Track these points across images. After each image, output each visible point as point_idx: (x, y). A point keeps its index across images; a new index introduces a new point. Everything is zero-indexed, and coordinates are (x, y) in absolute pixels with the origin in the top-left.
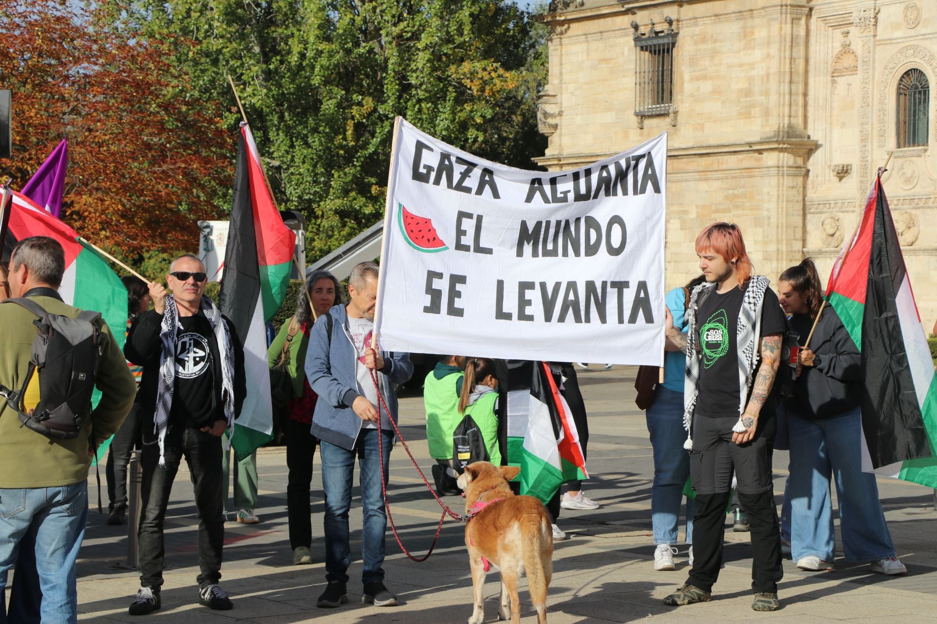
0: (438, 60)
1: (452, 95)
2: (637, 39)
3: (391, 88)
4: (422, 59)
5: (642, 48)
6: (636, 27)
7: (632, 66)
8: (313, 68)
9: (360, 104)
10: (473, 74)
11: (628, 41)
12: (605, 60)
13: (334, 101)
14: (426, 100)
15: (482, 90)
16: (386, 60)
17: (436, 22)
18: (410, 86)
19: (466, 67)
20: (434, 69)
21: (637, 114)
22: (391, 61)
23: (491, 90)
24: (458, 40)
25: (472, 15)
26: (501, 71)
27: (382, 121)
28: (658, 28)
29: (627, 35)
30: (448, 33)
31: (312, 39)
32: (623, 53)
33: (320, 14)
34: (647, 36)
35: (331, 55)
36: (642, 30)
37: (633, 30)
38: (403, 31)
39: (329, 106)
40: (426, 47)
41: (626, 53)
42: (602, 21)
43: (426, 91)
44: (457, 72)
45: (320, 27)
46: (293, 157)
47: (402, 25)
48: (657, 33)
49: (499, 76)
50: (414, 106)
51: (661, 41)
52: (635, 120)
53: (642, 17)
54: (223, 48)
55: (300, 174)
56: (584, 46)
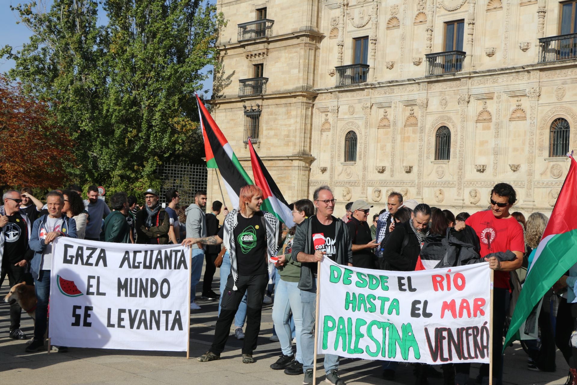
0: (164, 115)
1: (169, 130)
2: (245, 112)
3: (144, 126)
4: (157, 115)
5: (247, 116)
6: (245, 107)
7: (243, 123)
8: (112, 116)
9: (131, 132)
10: (178, 123)
11: (242, 113)
12: (232, 120)
13: (120, 130)
14: (159, 132)
15: (182, 129)
16: (143, 115)
17: (164, 100)
18: (152, 126)
19: (176, 119)
20: (162, 119)
21: (244, 142)
22: (145, 115)
23: (186, 129)
24: (173, 108)
25: (179, 98)
26: (190, 122)
27: (140, 139)
28: (254, 108)
29: (241, 110)
30: (169, 105)
31: (112, 104)
32: (240, 118)
33: (116, 94)
34: (249, 111)
35: (120, 111)
36: (248, 108)
37: (244, 108)
38: (150, 103)
39: (118, 133)
40: (159, 110)
41: (241, 118)
42: (232, 104)
43: (158, 128)
44: (172, 121)
45: (115, 100)
46: (102, 152)
47: (150, 101)
48: (253, 110)
49: (189, 124)
50: (154, 134)
51: (255, 114)
52: (243, 144)
53: (247, 104)
54: (73, 105)
55: (105, 159)
56: (225, 113)
